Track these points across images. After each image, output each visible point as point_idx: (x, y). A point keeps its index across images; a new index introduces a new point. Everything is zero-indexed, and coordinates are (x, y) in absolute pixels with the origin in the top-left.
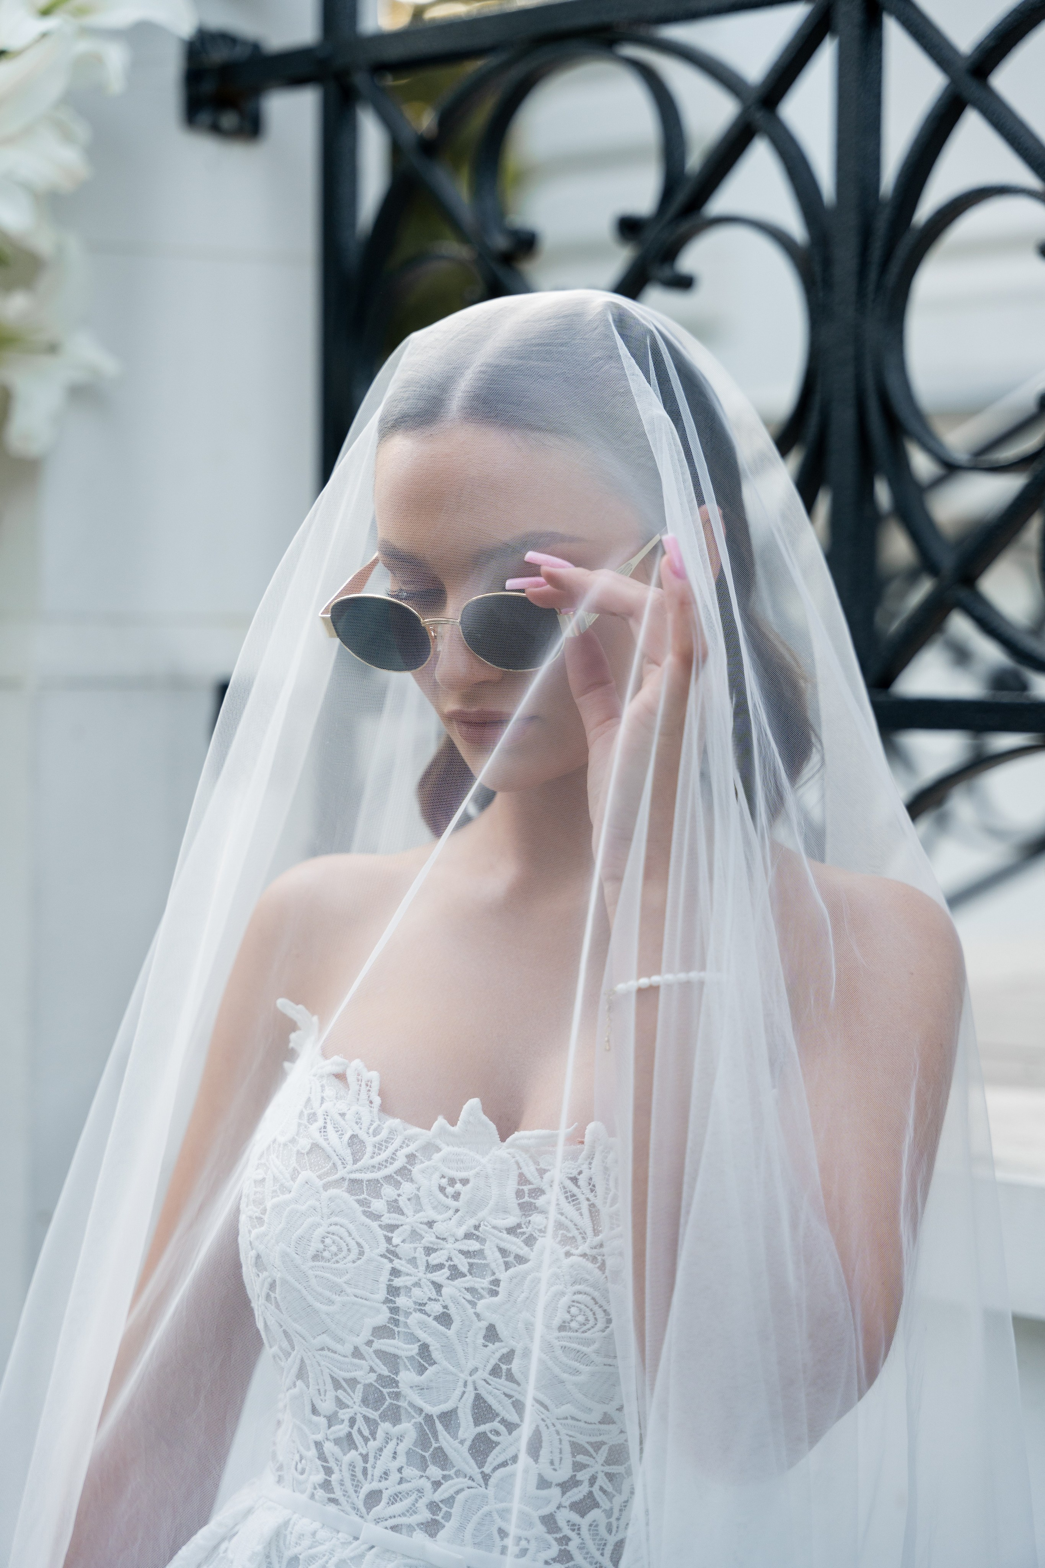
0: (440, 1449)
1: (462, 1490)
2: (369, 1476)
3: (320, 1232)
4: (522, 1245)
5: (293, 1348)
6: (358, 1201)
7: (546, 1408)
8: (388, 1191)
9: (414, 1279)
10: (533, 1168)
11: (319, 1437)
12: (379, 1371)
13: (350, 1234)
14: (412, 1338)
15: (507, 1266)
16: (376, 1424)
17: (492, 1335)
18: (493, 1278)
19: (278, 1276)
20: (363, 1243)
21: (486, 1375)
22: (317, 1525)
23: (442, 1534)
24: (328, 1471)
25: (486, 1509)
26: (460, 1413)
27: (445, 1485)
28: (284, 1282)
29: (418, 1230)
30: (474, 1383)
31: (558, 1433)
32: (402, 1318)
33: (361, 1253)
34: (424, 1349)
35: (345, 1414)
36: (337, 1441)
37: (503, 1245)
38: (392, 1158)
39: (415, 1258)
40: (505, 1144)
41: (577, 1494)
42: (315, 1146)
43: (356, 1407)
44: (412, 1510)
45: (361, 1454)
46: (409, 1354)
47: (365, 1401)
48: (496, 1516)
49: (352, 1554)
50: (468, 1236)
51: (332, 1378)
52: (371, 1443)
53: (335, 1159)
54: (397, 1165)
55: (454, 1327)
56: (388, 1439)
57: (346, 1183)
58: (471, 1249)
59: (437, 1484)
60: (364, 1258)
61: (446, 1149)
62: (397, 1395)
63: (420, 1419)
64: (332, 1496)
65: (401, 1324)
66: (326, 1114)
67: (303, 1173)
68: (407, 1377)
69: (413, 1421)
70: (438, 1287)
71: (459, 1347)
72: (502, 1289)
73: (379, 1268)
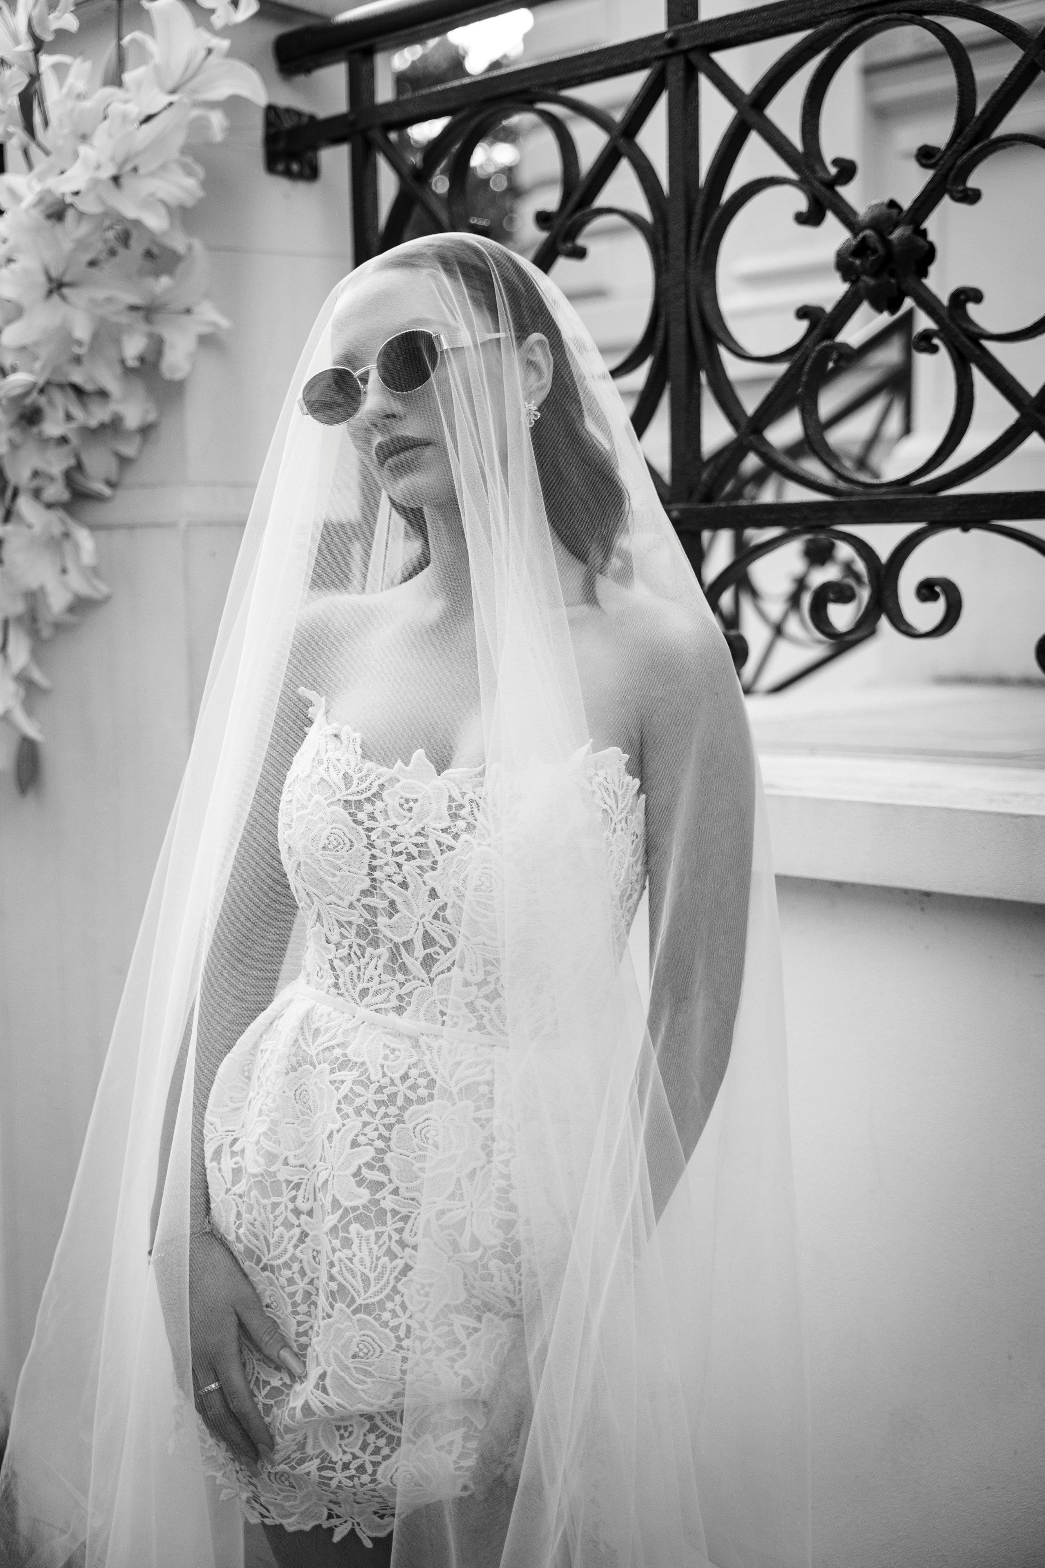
0: (404, 963)
1: (417, 988)
2: (361, 980)
3: (326, 832)
4: (451, 839)
5: (313, 903)
6: (349, 814)
7: (468, 938)
8: (368, 807)
9: (385, 861)
10: (458, 792)
11: (331, 957)
12: (365, 917)
13: (345, 834)
14: (384, 897)
15: (442, 852)
16: (365, 948)
17: (433, 894)
18: (433, 859)
19: (302, 860)
20: (353, 839)
21: (431, 920)
22: (331, 1009)
23: (405, 1014)
24: (337, 977)
25: (432, 999)
26: (415, 941)
27: (407, 985)
28: (306, 863)
29: (387, 831)
30: (423, 923)
31: (475, 953)
32: (378, 885)
33: (352, 846)
34: (392, 903)
35: (346, 943)
36: (341, 959)
37: (439, 839)
38: (370, 787)
39: (385, 848)
40: (440, 777)
41: (487, 989)
42: (322, 780)
43: (352, 938)
44: (387, 1000)
45: (356, 966)
46: (383, 906)
47: (358, 935)
48: (438, 1003)
49: (352, 1026)
50: (418, 834)
51: (337, 921)
52: (362, 960)
53: (335, 788)
54: (373, 791)
55: (411, 889)
56: (372, 958)
57: (342, 802)
58: (420, 842)
59: (402, 984)
60: (354, 849)
61: (403, 781)
62: (376, 931)
63: (391, 945)
64: (339, 992)
65: (378, 889)
66: (329, 760)
67: (315, 796)
68: (382, 920)
69: (387, 946)
70: (400, 866)
71: (413, 902)
72: (439, 866)
73: (363, 855)
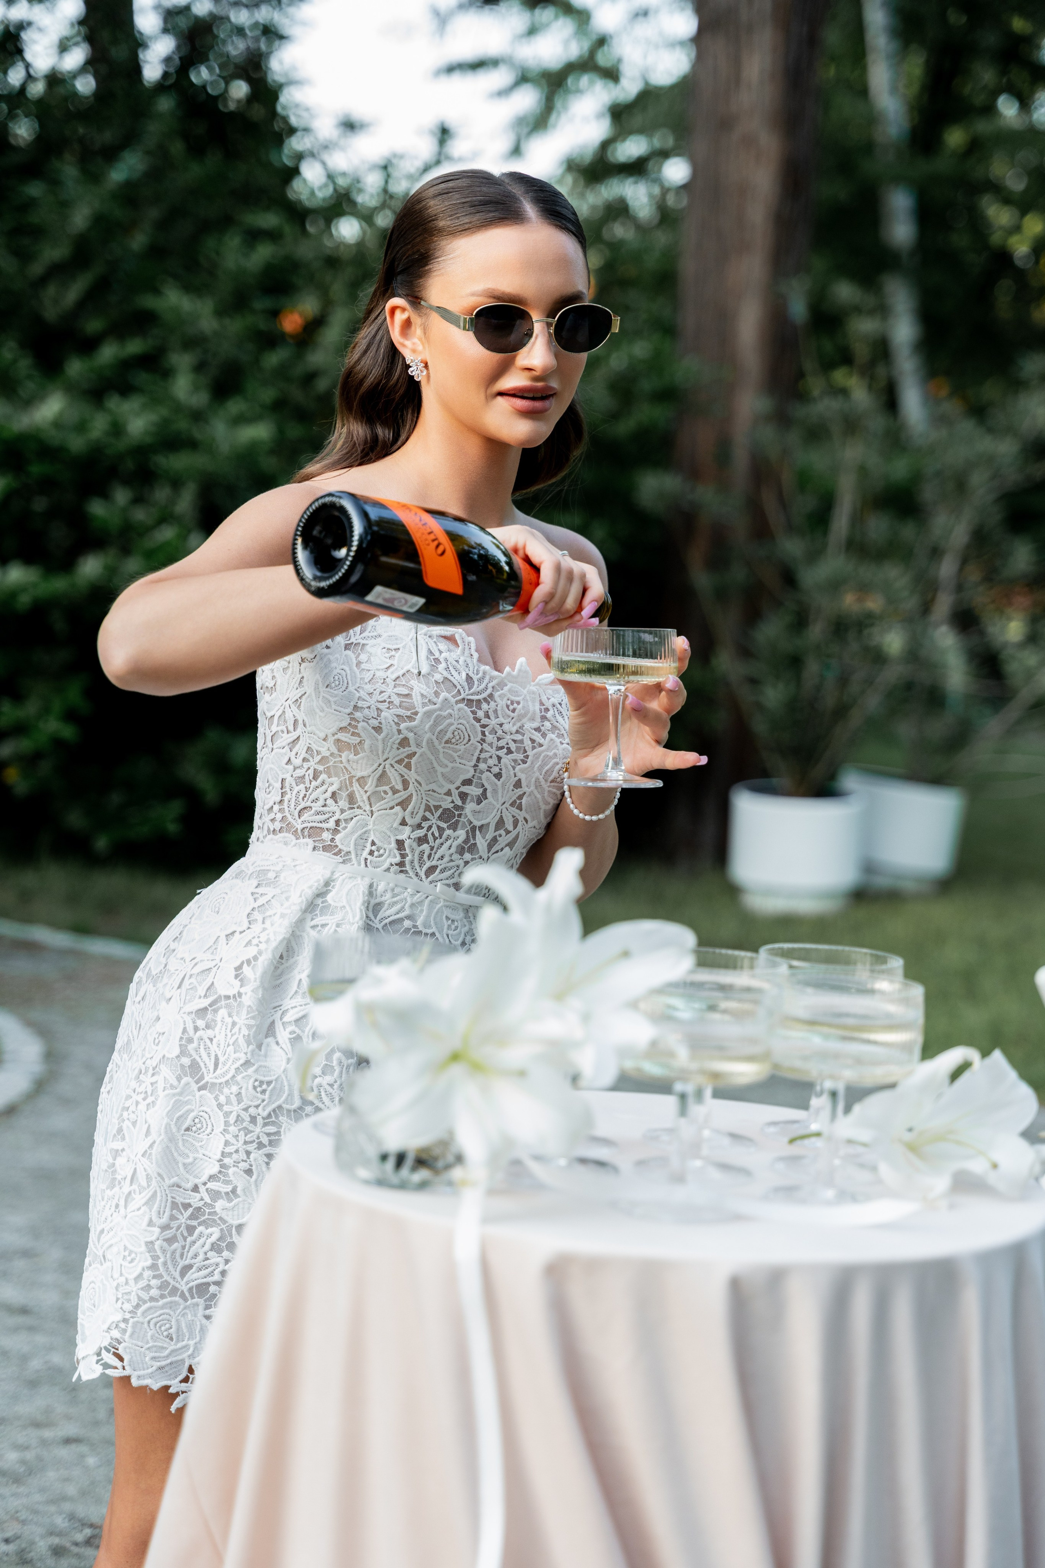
0: (473, 843)
1: (477, 865)
2: (433, 858)
3: (451, 727)
4: (541, 737)
6: (472, 712)
8: (485, 706)
9: (490, 754)
10: (545, 697)
11: (405, 837)
12: (456, 803)
13: (464, 730)
14: (479, 786)
15: (534, 748)
16: (443, 829)
17: (518, 784)
18: (525, 754)
20: (471, 735)
21: (507, 806)
24: (404, 856)
26: (490, 825)
27: (470, 863)
29: (495, 728)
30: (500, 809)
32: (479, 775)
33: (469, 740)
34: (484, 792)
35: (427, 824)
36: (418, 839)
37: (533, 737)
38: (487, 688)
39: (491, 743)
40: (535, 683)
42: (446, 679)
43: (436, 821)
44: (452, 877)
45: (433, 846)
46: (475, 794)
47: (440, 818)
52: (440, 840)
53: (460, 687)
54: (489, 691)
55: (500, 780)
56: (448, 838)
57: (466, 701)
59: (467, 863)
60: (470, 743)
61: (510, 685)
62: (461, 815)
65: (478, 778)
67: (442, 694)
68: (470, 806)
69: (466, 829)
70: (499, 759)
71: (500, 791)
72: (529, 761)
73: (476, 748)
